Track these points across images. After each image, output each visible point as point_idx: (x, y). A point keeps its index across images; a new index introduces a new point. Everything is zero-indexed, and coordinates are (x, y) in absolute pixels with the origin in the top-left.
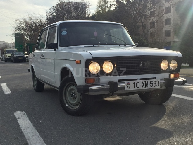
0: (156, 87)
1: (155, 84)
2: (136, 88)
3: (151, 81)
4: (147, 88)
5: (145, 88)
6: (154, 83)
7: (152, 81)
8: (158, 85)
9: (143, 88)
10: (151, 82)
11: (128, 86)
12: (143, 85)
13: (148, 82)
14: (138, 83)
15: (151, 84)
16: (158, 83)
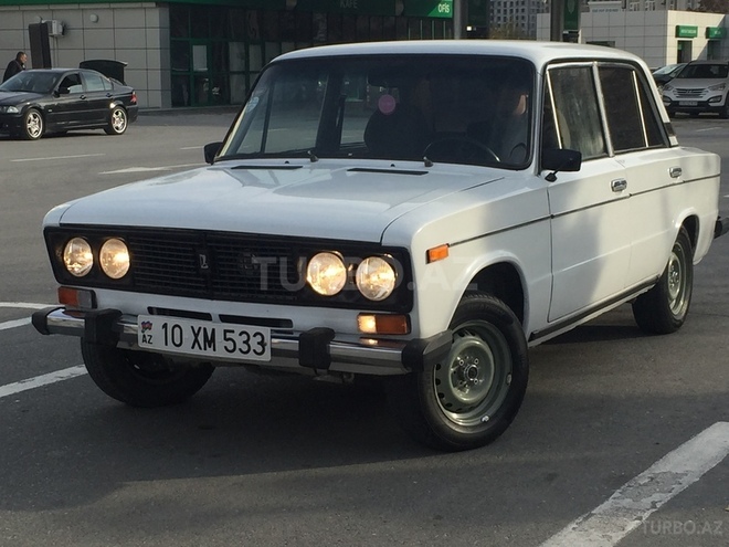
0: (251, 357)
1: (246, 342)
2: (171, 348)
3: (226, 331)
4: (209, 352)
5: (203, 353)
6: (240, 340)
7: (233, 332)
8: (259, 349)
9: (196, 351)
10: (229, 335)
11: (147, 332)
12: (196, 341)
13: (213, 330)
14: (177, 330)
15: (226, 339)
16: (262, 344)
